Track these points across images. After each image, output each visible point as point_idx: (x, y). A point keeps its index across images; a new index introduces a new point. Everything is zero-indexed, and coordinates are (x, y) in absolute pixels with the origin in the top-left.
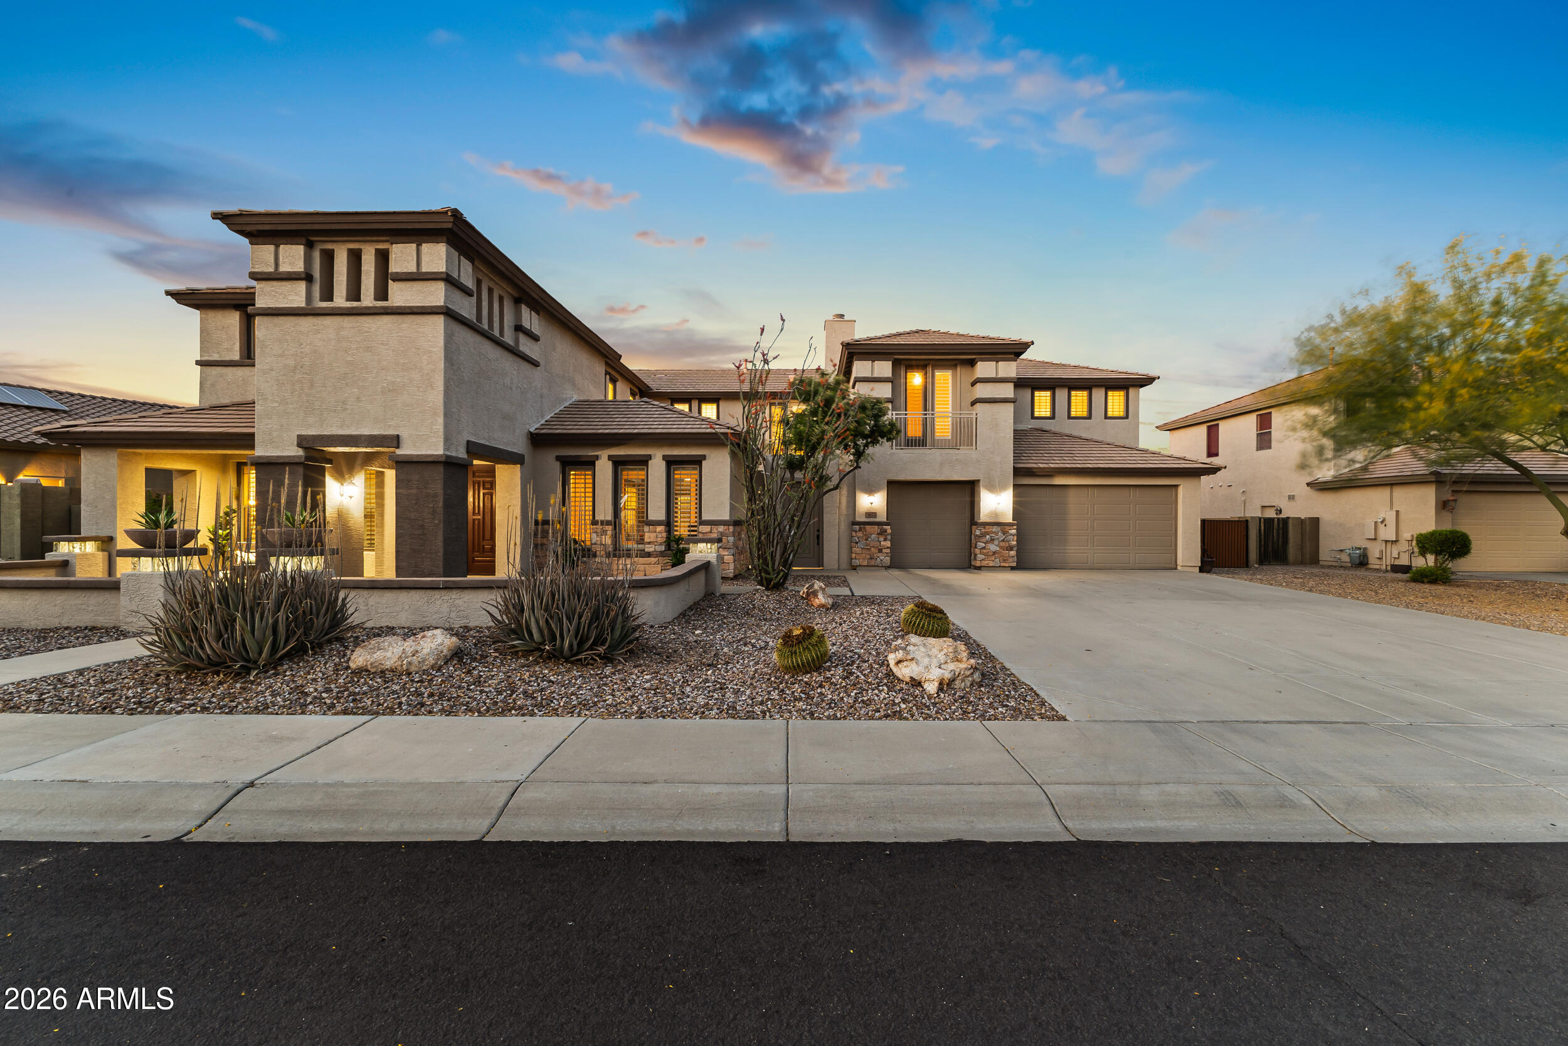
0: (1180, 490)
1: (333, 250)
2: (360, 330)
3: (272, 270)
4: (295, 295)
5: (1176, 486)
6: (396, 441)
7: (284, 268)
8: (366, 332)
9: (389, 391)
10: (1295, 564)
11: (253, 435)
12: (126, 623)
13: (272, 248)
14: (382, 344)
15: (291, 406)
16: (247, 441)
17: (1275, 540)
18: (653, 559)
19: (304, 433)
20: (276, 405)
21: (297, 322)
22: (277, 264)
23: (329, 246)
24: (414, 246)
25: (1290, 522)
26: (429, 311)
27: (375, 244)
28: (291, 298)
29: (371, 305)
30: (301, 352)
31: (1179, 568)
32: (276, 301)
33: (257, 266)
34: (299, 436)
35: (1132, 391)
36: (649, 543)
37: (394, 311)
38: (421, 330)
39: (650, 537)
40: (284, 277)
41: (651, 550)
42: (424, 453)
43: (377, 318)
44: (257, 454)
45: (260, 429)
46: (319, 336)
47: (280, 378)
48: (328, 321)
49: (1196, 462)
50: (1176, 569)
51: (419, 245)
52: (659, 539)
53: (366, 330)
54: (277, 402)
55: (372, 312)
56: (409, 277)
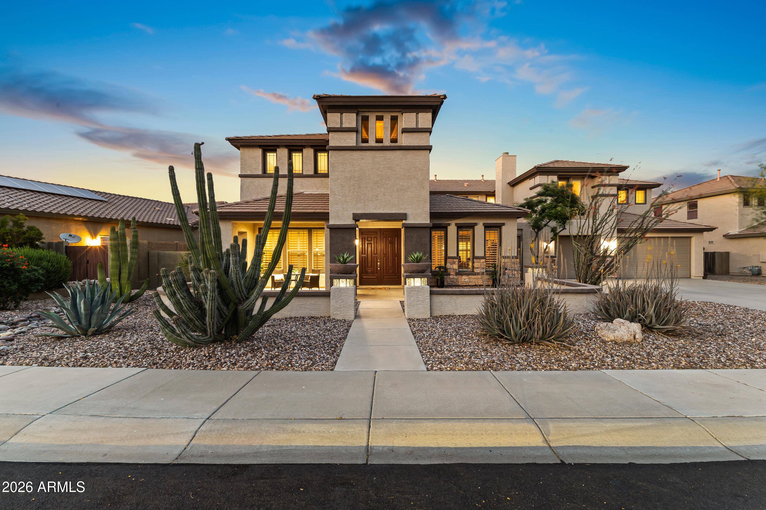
0: (693, 240)
1: (368, 116)
2: (385, 158)
3: (339, 126)
4: (351, 140)
5: (690, 237)
6: (404, 216)
7: (345, 125)
8: (388, 159)
9: (401, 190)
10: (718, 274)
11: (328, 213)
12: (333, 314)
13: (339, 114)
14: (397, 165)
15: (348, 198)
16: (325, 216)
17: (709, 263)
18: (479, 276)
19: (355, 212)
20: (341, 197)
21: (351, 154)
22: (341, 123)
23: (366, 114)
24: (415, 114)
25: (716, 254)
26: (423, 148)
27: (391, 113)
28: (348, 141)
29: (389, 145)
30: (354, 170)
31: (692, 277)
32: (341, 143)
33: (331, 124)
34: (353, 214)
35: (648, 191)
36: (477, 268)
37: (405, 148)
38: (418, 158)
39: (478, 265)
40: (346, 130)
41: (478, 271)
42: (419, 222)
43: (394, 152)
44: (330, 223)
45: (332, 210)
46: (363, 161)
47: (343, 183)
48: (368, 153)
49: (701, 225)
50: (690, 278)
51: (417, 114)
52: (482, 266)
53: (388, 158)
54: (341, 196)
55: (393, 148)
56: (413, 130)
